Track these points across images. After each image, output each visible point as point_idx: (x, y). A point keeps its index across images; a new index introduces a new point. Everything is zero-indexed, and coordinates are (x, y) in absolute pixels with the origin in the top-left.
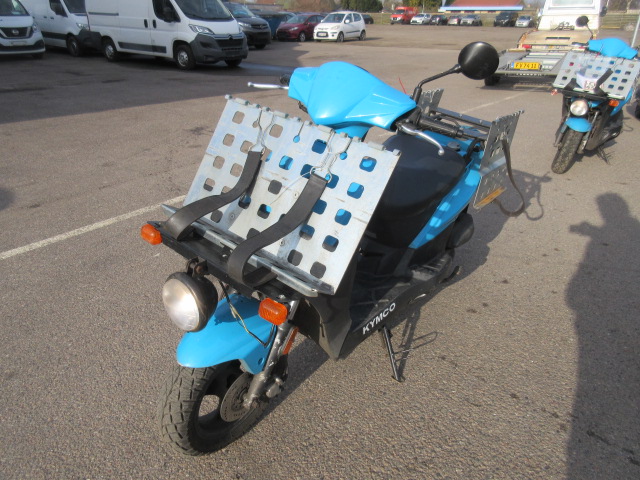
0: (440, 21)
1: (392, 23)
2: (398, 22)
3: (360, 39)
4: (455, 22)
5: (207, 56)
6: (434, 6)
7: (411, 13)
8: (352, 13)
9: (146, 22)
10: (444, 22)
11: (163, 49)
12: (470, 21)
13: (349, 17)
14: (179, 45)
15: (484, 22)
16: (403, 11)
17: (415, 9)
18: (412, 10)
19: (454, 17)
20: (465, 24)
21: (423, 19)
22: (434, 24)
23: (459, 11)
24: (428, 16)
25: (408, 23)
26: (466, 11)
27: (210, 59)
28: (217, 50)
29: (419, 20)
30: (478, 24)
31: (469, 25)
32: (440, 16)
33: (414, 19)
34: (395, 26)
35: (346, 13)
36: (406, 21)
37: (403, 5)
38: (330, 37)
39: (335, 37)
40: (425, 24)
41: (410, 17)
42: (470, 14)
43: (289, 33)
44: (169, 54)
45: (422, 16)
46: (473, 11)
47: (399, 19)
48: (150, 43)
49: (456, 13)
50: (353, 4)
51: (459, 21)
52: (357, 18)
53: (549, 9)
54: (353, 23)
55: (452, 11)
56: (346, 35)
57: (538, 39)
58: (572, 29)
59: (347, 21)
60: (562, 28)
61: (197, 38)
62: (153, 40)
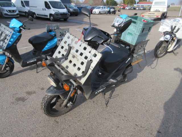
0: (133, 8)
2: (121, 9)
4: (138, 9)
5: (58, 18)
6: (132, 4)
7: (125, 6)
8: (103, 6)
9: (43, 9)
10: (135, 9)
12: (142, 9)
14: (51, 15)
15: (146, 9)
16: (123, 6)
17: (127, 5)
18: (126, 5)
19: (137, 7)
20: (141, 9)
21: (129, 8)
22: (132, 9)
24: (130, 7)
25: (124, 9)
26: (141, 6)
27: (58, 19)
28: (60, 16)
29: (127, 8)
30: (144, 9)
31: (142, 10)
32: (133, 7)
33: (126, 8)
36: (124, 8)
37: (123, 4)
38: (97, 13)
39: (98, 13)
40: (129, 9)
41: (125, 7)
44: (48, 17)
46: (143, 6)
47: (122, 8)
48: (44, 14)
49: (139, 6)
50: (109, 4)
51: (139, 8)
52: (105, 8)
53: (153, 6)
54: (104, 9)
55: (137, 6)
56: (101, 13)
57: (146, 14)
58: (159, 11)
59: (102, 9)
60: (156, 11)
61: (55, 13)
62: (45, 14)
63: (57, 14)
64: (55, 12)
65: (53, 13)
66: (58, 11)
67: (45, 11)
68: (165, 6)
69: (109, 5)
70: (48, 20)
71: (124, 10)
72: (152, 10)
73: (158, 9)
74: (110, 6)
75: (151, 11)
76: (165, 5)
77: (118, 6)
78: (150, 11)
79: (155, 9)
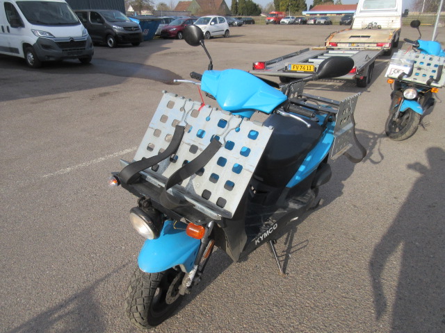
0: (301, 21)
1: (267, 24)
2: (271, 23)
3: (224, 36)
4: (312, 22)
5: (49, 57)
6: (297, 11)
7: (280, 16)
8: (217, 17)
9: (2, 27)
10: (304, 22)
11: (16, 50)
12: (322, 21)
13: (215, 20)
14: (26, 46)
15: (333, 21)
17: (284, 13)
18: (281, 14)
19: (311, 19)
20: (319, 23)
21: (289, 20)
22: (297, 24)
23: (316, 14)
24: (293, 18)
25: (279, 23)
26: (321, 14)
27: (51, 59)
28: (57, 51)
29: (286, 21)
30: (328, 23)
31: (322, 24)
32: (301, 18)
33: (282, 20)
34: (270, 25)
35: (212, 17)
36: (277, 22)
37: (276, 11)
40: (290, 23)
41: (280, 19)
42: (323, 16)
43: (170, 33)
44: (21, 54)
45: (289, 18)
46: (326, 14)
47: (272, 20)
48: (7, 45)
49: (314, 16)
50: (240, 11)
51: (315, 22)
52: (222, 21)
53: (361, 12)
54: (219, 25)
55: (311, 14)
56: (212, 34)
57: (344, 38)
58: (379, 28)
59: (213, 23)
60: (371, 27)
61: (38, 41)
62: (9, 43)
63: (44, 44)
64: (37, 38)
65: (32, 40)
66: (50, 34)
67: (8, 36)
68: (395, 13)
69: (239, 15)
70: (21, 63)
71: (278, 26)
72: (357, 24)
73: (373, 20)
74: (243, 17)
75: (353, 27)
76: (396, 10)
77: (262, 15)
78: (351, 29)
79: (367, 22)
